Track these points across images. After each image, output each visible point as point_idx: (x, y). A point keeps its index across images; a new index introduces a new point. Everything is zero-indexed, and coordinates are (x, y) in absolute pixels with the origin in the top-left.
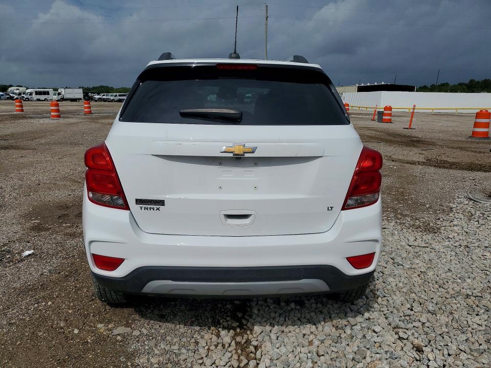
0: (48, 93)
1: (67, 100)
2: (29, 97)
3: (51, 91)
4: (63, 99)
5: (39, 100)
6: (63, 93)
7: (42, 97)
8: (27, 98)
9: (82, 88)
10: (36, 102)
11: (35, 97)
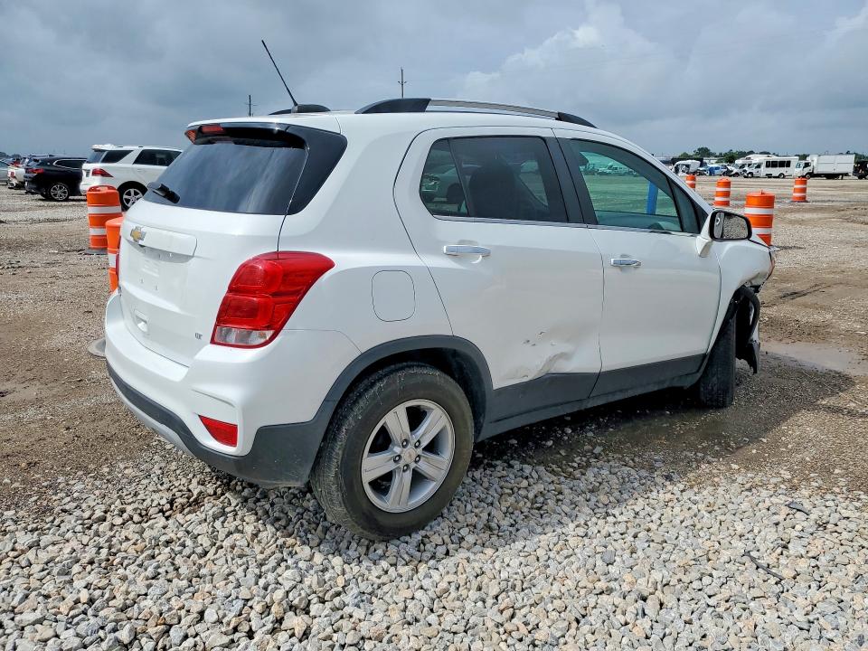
0: (788, 164)
1: (819, 175)
2: (754, 171)
3: (794, 160)
4: (812, 175)
5: (769, 176)
6: (814, 164)
7: (776, 171)
8: (750, 173)
9: (856, 154)
10: (764, 180)
11: (764, 170)
